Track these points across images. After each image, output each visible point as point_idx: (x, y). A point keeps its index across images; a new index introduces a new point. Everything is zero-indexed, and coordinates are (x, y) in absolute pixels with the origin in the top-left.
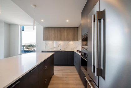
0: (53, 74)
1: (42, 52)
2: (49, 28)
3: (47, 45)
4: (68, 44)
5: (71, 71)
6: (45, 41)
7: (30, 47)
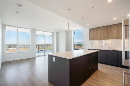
0: (98, 69)
1: (88, 49)
2: (94, 29)
3: (93, 44)
4: (118, 43)
5: (120, 72)
6: (91, 41)
7: (79, 46)
